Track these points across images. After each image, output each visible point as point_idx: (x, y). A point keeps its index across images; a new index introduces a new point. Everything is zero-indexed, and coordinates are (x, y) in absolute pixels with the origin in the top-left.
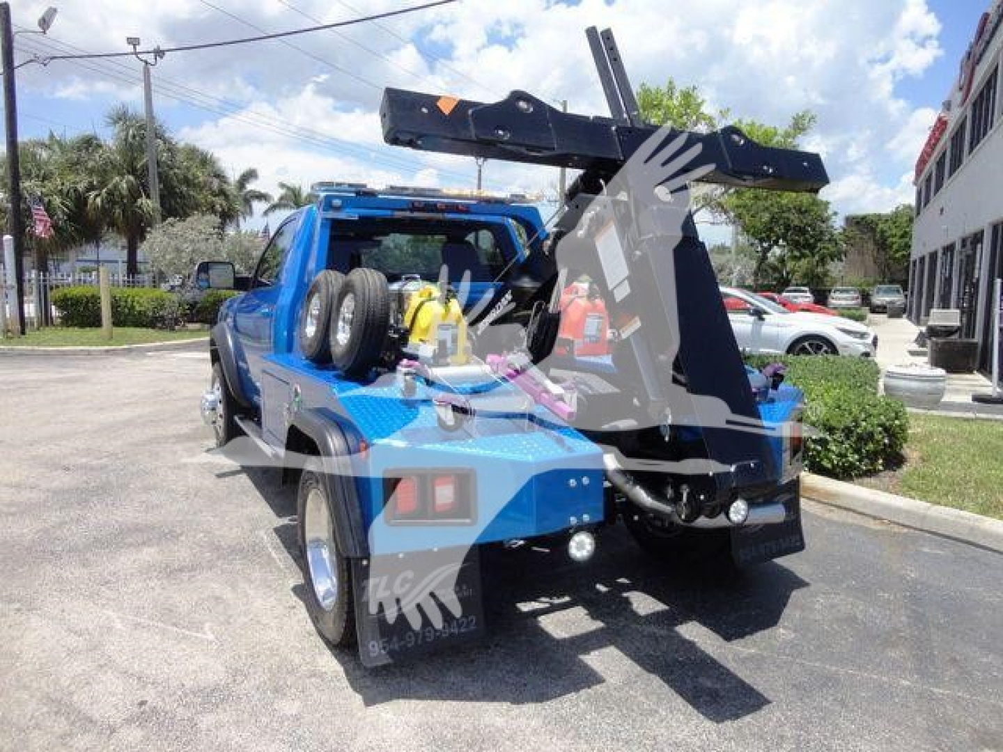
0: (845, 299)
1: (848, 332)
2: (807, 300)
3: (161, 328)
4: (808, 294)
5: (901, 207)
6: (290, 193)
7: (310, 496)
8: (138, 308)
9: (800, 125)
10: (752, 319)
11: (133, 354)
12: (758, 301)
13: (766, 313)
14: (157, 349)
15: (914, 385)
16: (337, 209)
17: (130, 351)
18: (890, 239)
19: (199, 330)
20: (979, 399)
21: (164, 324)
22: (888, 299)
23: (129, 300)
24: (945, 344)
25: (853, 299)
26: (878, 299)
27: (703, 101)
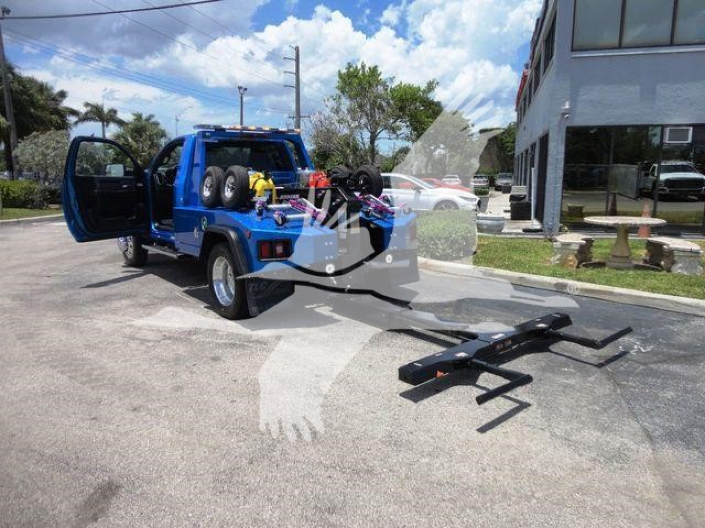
0: (480, 182)
1: (465, 198)
2: (457, 183)
3: (31, 208)
4: (458, 179)
5: (512, 124)
6: (94, 109)
7: (217, 261)
8: (12, 195)
9: (431, 87)
10: (414, 192)
11: (22, 224)
12: (418, 182)
13: (422, 188)
14: (37, 221)
15: (489, 222)
16: (208, 137)
17: (18, 223)
18: (506, 145)
19: (57, 209)
20: (526, 231)
21: (32, 205)
22: (505, 181)
23: (5, 189)
24: (517, 204)
25: (484, 182)
26: (500, 182)
27: (381, 73)
